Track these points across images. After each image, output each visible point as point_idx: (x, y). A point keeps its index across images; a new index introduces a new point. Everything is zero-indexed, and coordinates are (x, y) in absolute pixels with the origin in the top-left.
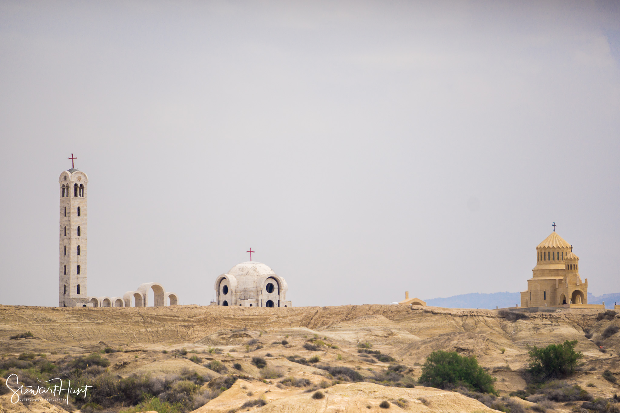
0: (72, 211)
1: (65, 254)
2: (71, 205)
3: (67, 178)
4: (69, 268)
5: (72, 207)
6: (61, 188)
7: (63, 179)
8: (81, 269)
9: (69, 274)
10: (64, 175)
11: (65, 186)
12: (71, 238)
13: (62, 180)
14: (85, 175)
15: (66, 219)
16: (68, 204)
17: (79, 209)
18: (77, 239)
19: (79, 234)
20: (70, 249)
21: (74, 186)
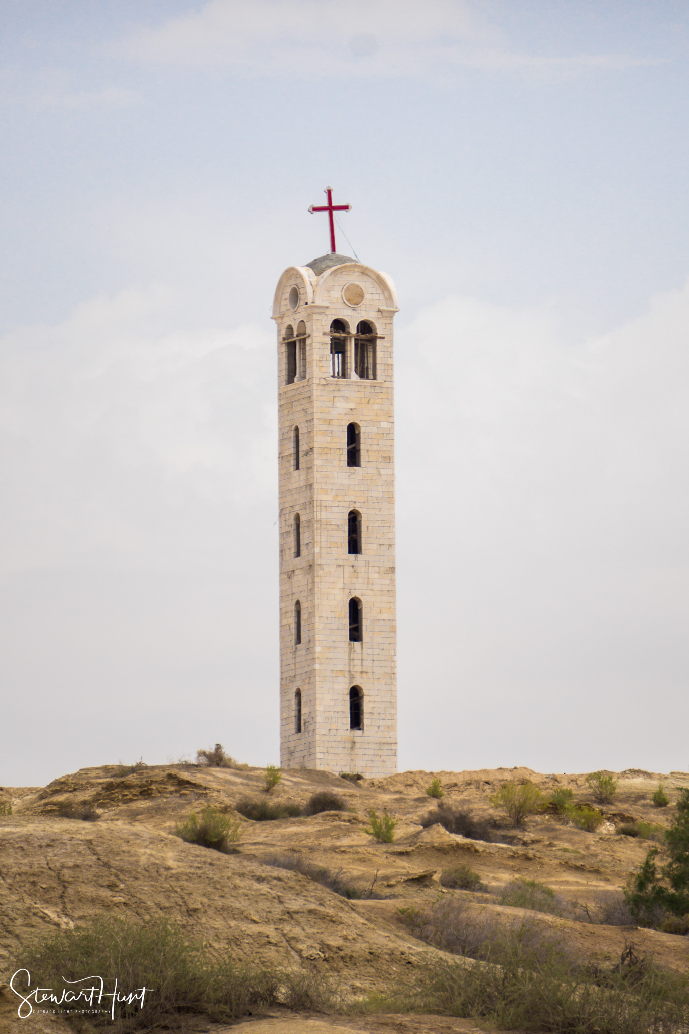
0: (319, 441)
1: (299, 640)
2: (315, 416)
3: (302, 297)
4: (312, 702)
5: (318, 425)
6: (280, 344)
7: (286, 304)
8: (367, 706)
9: (311, 727)
10: (292, 283)
11: (295, 333)
12: (318, 562)
13: (283, 309)
14: (380, 282)
15: (298, 478)
16: (305, 411)
17: (353, 432)
18: (348, 570)
19: (354, 547)
20: (312, 615)
21: (328, 329)
